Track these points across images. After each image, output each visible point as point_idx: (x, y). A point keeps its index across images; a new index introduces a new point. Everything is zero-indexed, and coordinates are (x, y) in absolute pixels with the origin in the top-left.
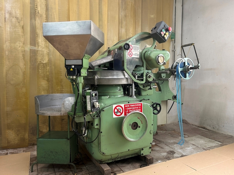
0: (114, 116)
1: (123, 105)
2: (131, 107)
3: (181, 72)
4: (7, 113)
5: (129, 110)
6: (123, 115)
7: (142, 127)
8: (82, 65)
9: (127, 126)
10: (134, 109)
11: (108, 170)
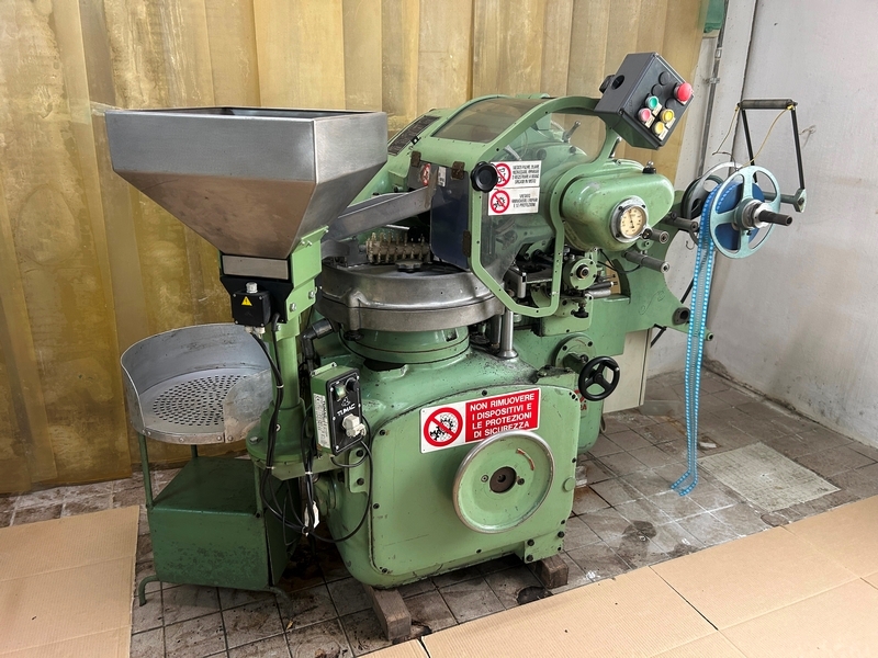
0: (427, 447)
1: (460, 407)
2: (495, 409)
3: (719, 228)
4: (40, 370)
5: (484, 420)
6: (461, 440)
7: (531, 481)
8: (290, 280)
9: (474, 485)
10: (506, 415)
11: (401, 620)
